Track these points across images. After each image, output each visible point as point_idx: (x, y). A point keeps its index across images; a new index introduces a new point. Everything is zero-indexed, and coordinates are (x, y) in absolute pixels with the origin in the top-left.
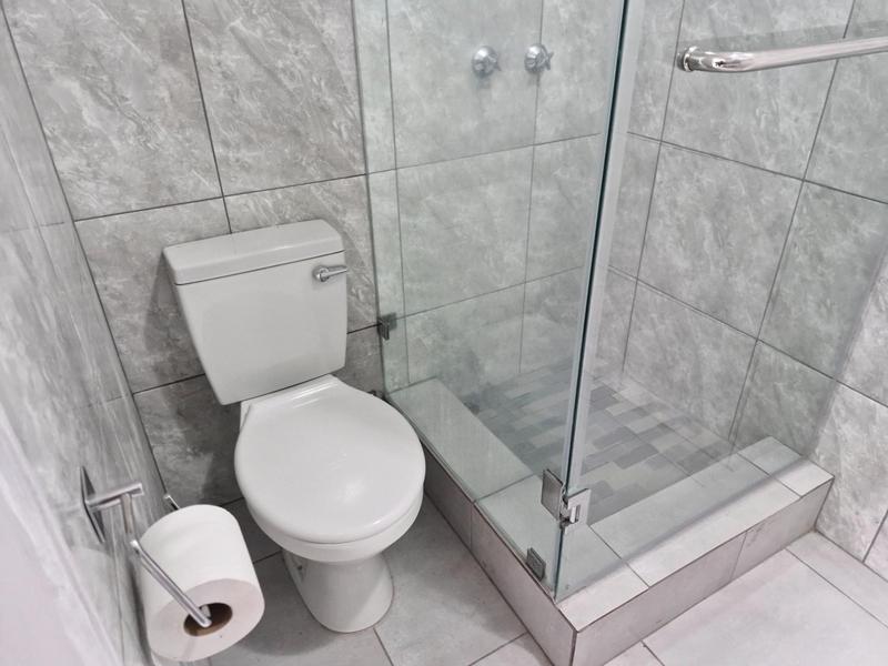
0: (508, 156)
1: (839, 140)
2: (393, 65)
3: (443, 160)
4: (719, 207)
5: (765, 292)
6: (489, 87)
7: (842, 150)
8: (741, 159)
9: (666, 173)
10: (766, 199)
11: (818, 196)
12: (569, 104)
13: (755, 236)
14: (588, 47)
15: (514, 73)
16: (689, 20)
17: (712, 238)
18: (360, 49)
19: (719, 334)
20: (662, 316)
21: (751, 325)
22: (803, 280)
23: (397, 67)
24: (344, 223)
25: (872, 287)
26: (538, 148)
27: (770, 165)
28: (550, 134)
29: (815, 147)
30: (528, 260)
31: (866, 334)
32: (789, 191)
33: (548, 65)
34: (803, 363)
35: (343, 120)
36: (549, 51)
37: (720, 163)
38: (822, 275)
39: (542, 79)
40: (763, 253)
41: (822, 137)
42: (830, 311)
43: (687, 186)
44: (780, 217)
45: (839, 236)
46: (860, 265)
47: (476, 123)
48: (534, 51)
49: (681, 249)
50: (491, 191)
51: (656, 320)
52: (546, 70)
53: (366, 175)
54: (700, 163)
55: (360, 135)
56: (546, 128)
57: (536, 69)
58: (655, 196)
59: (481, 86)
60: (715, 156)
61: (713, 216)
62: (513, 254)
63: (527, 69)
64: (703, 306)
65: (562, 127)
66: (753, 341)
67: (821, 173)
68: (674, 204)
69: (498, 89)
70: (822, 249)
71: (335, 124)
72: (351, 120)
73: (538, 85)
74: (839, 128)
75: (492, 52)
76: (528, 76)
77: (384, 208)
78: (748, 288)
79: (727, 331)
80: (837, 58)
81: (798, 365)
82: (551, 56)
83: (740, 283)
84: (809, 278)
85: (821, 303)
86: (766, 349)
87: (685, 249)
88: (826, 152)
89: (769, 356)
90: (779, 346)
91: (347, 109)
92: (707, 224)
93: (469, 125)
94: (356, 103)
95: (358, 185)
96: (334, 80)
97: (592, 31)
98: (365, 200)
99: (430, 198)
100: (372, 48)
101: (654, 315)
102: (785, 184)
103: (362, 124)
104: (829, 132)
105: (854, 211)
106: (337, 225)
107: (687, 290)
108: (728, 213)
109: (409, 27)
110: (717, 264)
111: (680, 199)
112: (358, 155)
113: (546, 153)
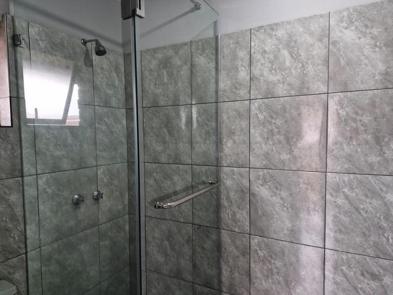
0: (89, 231)
1: (199, 211)
2: (40, 207)
3: (61, 239)
4: (170, 236)
5: (191, 264)
6: (79, 208)
7: (200, 213)
8: (173, 219)
9: (149, 227)
10: (184, 231)
11: (198, 229)
12: (110, 208)
13: (183, 245)
14: (115, 189)
15: (89, 201)
16: (147, 178)
17: (169, 248)
18: (26, 203)
19: (180, 284)
20: (158, 283)
21: (190, 278)
22: (201, 257)
23: (41, 207)
24: (13, 278)
25: (221, 255)
26: (100, 226)
27: (182, 220)
28: (104, 220)
29: (193, 213)
30: (101, 272)
31: (224, 272)
32: (189, 228)
33: (102, 197)
34: (209, 288)
35: (16, 232)
36: (101, 192)
37: (166, 221)
38: (206, 254)
39: (100, 202)
40: (187, 250)
41: (194, 210)
42: (212, 266)
43: (157, 231)
44: (189, 237)
45: (207, 240)
46: (215, 249)
47: (75, 222)
48: (96, 193)
49: (160, 254)
50: (83, 247)
51: (157, 285)
52: (101, 199)
53: (26, 253)
54: (160, 222)
55: (24, 237)
56: (103, 218)
57: (97, 199)
58: (147, 236)
59: (76, 208)
60: (165, 219)
61: (168, 240)
62: (93, 272)
63: (93, 199)
64: (172, 274)
65: (109, 216)
66: (192, 284)
67: (197, 221)
68: (154, 237)
69: (83, 208)
70: (204, 246)
71: (12, 235)
72: (20, 232)
73: (98, 203)
74: (198, 207)
75: (80, 196)
76: (95, 201)
77: (33, 266)
78: (185, 264)
79: (183, 283)
80: (192, 198)
81: (208, 289)
82: (102, 194)
83: (183, 262)
84: (203, 256)
85: (208, 264)
86: (197, 286)
87: (161, 254)
88: (196, 215)
89: (199, 288)
90: (201, 284)
91: (18, 228)
92: (166, 243)
93: (72, 223)
94: (23, 224)
95: (22, 258)
96: (13, 218)
97: (116, 183)
98: (25, 264)
99: (56, 256)
100: (31, 202)
101: (156, 283)
102: (188, 226)
103: (25, 232)
104: (195, 209)
105: (208, 232)
106: (10, 280)
107: (165, 270)
108: (173, 238)
109: (47, 192)
110: (173, 257)
111: (156, 235)
112: (22, 246)
113: (103, 227)
